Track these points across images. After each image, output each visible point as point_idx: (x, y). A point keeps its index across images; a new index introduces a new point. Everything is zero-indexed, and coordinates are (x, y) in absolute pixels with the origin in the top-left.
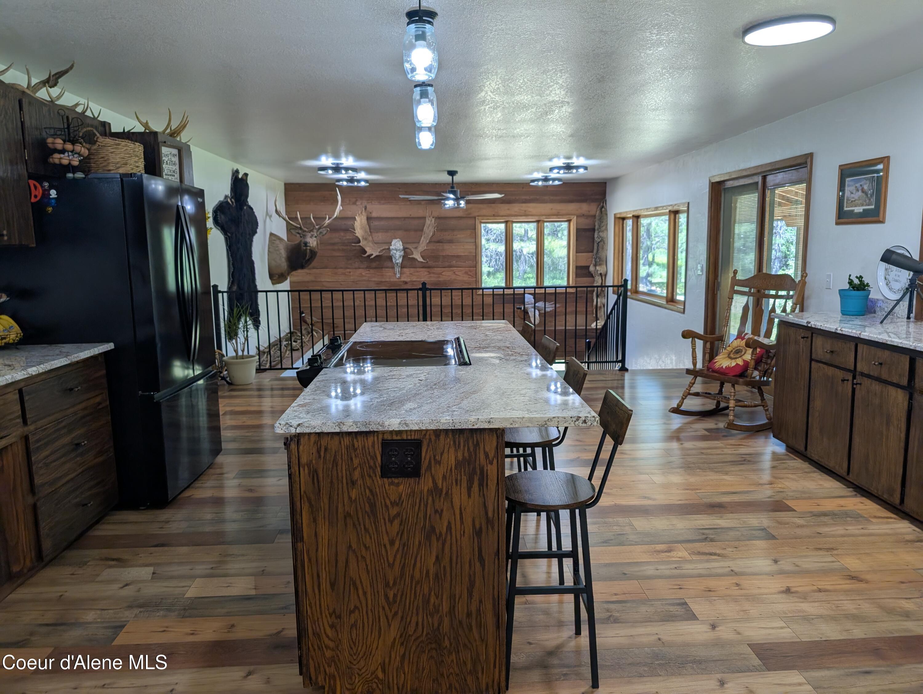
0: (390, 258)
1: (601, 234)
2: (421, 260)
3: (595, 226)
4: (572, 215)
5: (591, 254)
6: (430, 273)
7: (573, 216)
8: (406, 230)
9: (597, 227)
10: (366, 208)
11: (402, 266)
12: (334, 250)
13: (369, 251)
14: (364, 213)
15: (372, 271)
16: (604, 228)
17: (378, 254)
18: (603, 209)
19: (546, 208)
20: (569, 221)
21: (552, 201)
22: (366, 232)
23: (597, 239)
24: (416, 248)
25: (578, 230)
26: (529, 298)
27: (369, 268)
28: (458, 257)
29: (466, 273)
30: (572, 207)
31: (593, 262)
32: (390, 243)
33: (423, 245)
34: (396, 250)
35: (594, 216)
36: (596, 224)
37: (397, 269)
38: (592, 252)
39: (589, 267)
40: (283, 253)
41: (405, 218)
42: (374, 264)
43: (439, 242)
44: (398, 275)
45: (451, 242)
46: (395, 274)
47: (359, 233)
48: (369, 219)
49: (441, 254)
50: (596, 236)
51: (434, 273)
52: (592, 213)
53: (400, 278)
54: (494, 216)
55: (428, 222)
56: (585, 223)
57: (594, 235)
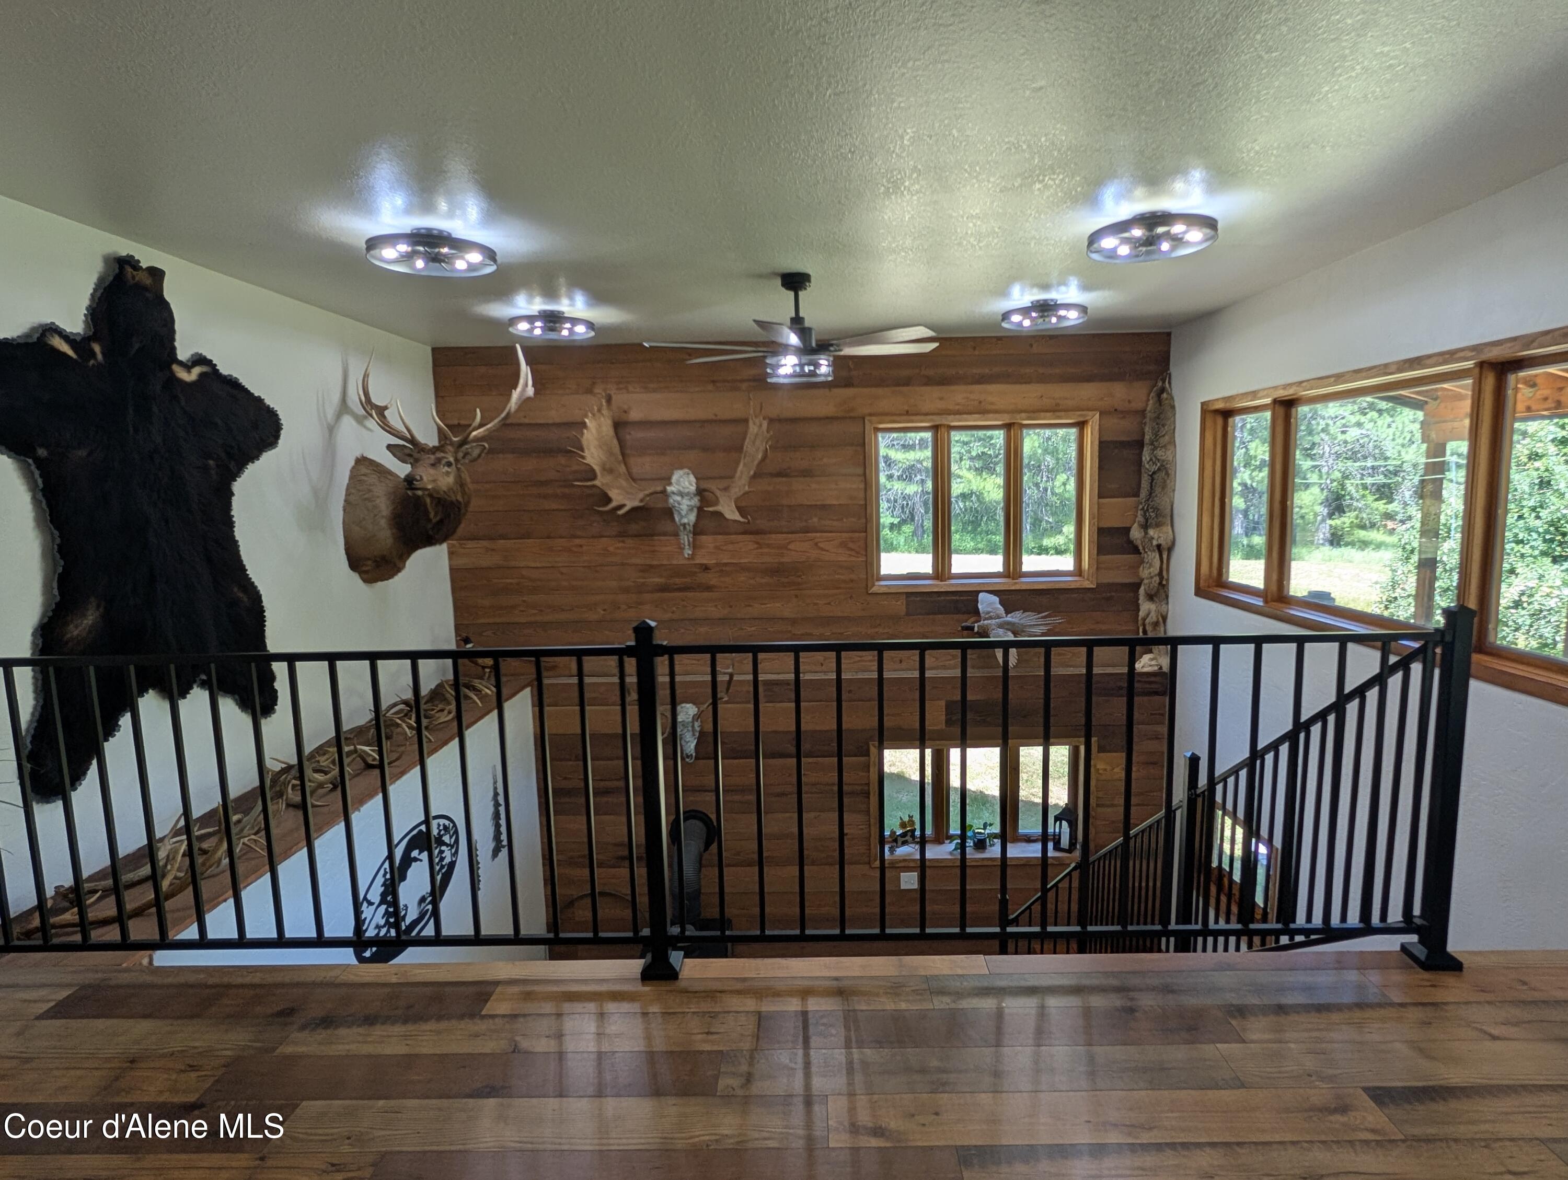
0: (669, 513)
1: (1159, 453)
2: (737, 516)
3: (1143, 435)
4: (1089, 409)
5: (1133, 500)
6: (760, 545)
7: (1090, 413)
8: (705, 449)
9: (1147, 437)
10: (609, 400)
11: (697, 531)
12: (545, 497)
13: (617, 497)
14: (605, 412)
15: (630, 542)
16: (1167, 437)
17: (636, 503)
18: (1165, 395)
19: (1030, 394)
20: (1081, 425)
21: (1043, 379)
22: (610, 453)
23: (1148, 466)
24: (726, 489)
25: (1104, 447)
26: (988, 603)
27: (622, 535)
28: (824, 507)
29: (843, 545)
30: (1088, 392)
31: (1140, 518)
32: (668, 480)
33: (741, 483)
34: (681, 494)
35: (1143, 413)
36: (1147, 430)
37: (685, 539)
38: (1137, 495)
39: (1127, 530)
41: (704, 422)
42: (634, 528)
43: (779, 474)
44: (688, 552)
45: (807, 473)
46: (682, 549)
47: (593, 455)
48: (619, 426)
49: (785, 502)
50: (1146, 457)
51: (769, 546)
52: (1137, 405)
53: (692, 557)
54: (907, 413)
55: (753, 429)
56: (1122, 428)
57: (1140, 455)
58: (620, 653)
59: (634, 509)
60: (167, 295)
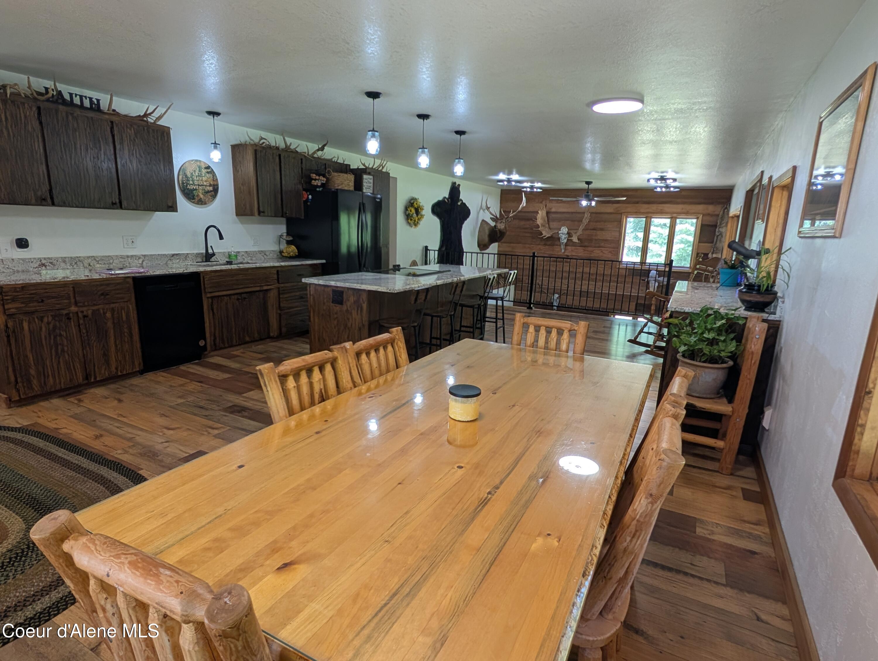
0: (559, 239)
1: (720, 229)
2: (577, 241)
3: (717, 223)
4: (699, 213)
5: (712, 244)
6: (585, 250)
7: (699, 215)
8: (572, 221)
9: (718, 224)
10: (546, 206)
11: (566, 245)
12: (525, 232)
13: (544, 233)
14: (544, 209)
15: (547, 247)
16: (724, 225)
17: (550, 235)
18: (726, 210)
19: (679, 208)
20: (697, 218)
21: (684, 203)
22: (545, 221)
23: (717, 234)
24: (576, 233)
25: (703, 226)
26: (653, 273)
27: (545, 245)
28: (606, 240)
29: (610, 252)
30: (701, 208)
31: (712, 251)
32: (560, 229)
34: (562, 234)
35: (718, 215)
36: (718, 222)
37: (563, 247)
38: (712, 242)
39: (708, 254)
40: (487, 232)
41: (572, 213)
42: (549, 243)
43: (594, 229)
44: (563, 251)
45: (602, 229)
46: (561, 250)
47: (539, 221)
48: (548, 213)
49: (594, 238)
50: (717, 230)
51: (587, 251)
52: (717, 213)
53: (564, 252)
54: (636, 212)
55: (586, 216)
56: (709, 220)
57: (715, 231)
58: (530, 256)
59: (548, 237)
60: (460, 189)
